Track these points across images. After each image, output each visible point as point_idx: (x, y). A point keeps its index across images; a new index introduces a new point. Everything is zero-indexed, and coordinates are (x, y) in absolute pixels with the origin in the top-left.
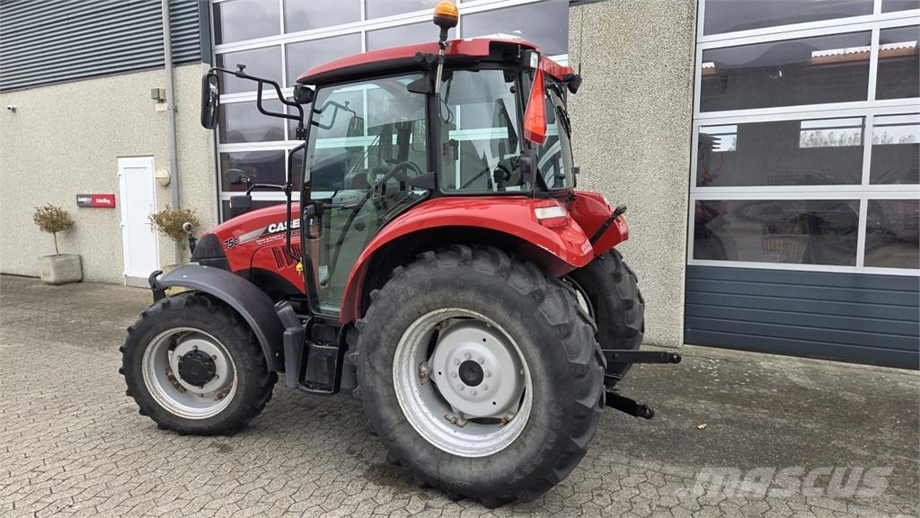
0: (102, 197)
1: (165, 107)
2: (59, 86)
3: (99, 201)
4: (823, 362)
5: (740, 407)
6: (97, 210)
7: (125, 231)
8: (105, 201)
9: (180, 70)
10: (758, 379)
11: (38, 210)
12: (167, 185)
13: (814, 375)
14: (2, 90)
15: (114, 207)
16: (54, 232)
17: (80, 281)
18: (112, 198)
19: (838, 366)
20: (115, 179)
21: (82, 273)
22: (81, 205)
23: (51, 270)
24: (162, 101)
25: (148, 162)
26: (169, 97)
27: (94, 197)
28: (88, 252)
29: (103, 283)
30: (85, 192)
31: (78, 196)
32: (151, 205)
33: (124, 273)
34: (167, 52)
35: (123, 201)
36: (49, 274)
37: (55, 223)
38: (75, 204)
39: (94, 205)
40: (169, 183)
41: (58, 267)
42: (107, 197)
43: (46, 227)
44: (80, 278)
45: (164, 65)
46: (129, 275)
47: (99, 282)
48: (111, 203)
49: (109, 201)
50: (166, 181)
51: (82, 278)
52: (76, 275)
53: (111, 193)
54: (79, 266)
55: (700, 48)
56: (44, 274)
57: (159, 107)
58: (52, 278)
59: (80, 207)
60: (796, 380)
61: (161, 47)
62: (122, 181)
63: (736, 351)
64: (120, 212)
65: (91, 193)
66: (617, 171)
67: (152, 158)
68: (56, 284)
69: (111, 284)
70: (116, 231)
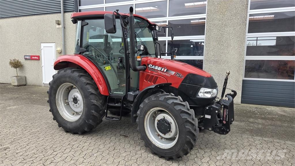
0: (34, 56)
1: (61, 26)
2: (18, 18)
3: (33, 58)
4: (284, 108)
5: (271, 121)
6: (32, 61)
7: (43, 68)
8: (36, 58)
9: (66, 14)
10: (270, 113)
11: (11, 61)
12: (61, 53)
13: (284, 111)
14: (1, 18)
15: (39, 60)
16: (16, 68)
17: (25, 85)
18: (39, 57)
19: (289, 109)
20: (40, 50)
21: (26, 82)
22: (26, 59)
23: (16, 81)
24: (59, 24)
25: (53, 45)
26: (62, 23)
27: (31, 56)
28: (28, 75)
29: (35, 86)
30: (28, 55)
31: (25, 56)
32: (54, 59)
33: (43, 82)
34: (62, 8)
35: (43, 58)
36: (15, 83)
37: (17, 65)
38: (24, 58)
39: (31, 59)
40: (61, 52)
41: (18, 80)
42: (37, 56)
43: (13, 66)
44: (25, 84)
45: (61, 12)
46: (45, 83)
47: (33, 85)
48: (38, 58)
49: (37, 58)
50: (60, 52)
51: (26, 83)
52: (24, 83)
53: (38, 55)
54: (25, 80)
55: (249, 14)
56: (13, 83)
57: (58, 26)
58: (16, 84)
59: (26, 60)
60: (280, 113)
61: (60, 6)
62: (42, 51)
63: (257, 105)
64: (41, 61)
65: (30, 55)
66: (222, 50)
67: (55, 44)
68: (18, 86)
69: (38, 86)
70: (40, 68)
